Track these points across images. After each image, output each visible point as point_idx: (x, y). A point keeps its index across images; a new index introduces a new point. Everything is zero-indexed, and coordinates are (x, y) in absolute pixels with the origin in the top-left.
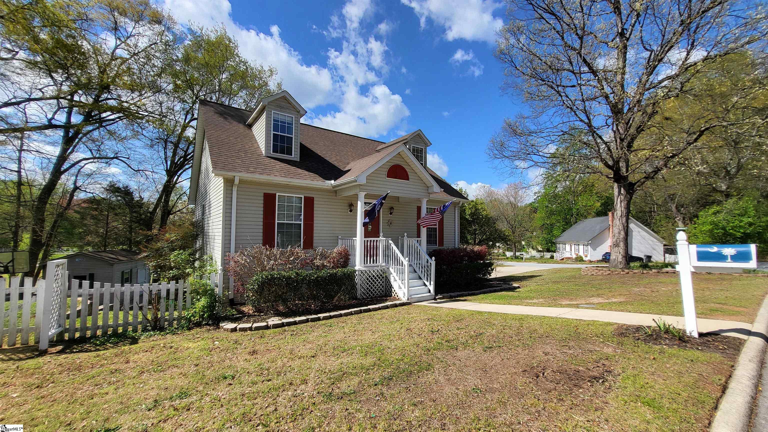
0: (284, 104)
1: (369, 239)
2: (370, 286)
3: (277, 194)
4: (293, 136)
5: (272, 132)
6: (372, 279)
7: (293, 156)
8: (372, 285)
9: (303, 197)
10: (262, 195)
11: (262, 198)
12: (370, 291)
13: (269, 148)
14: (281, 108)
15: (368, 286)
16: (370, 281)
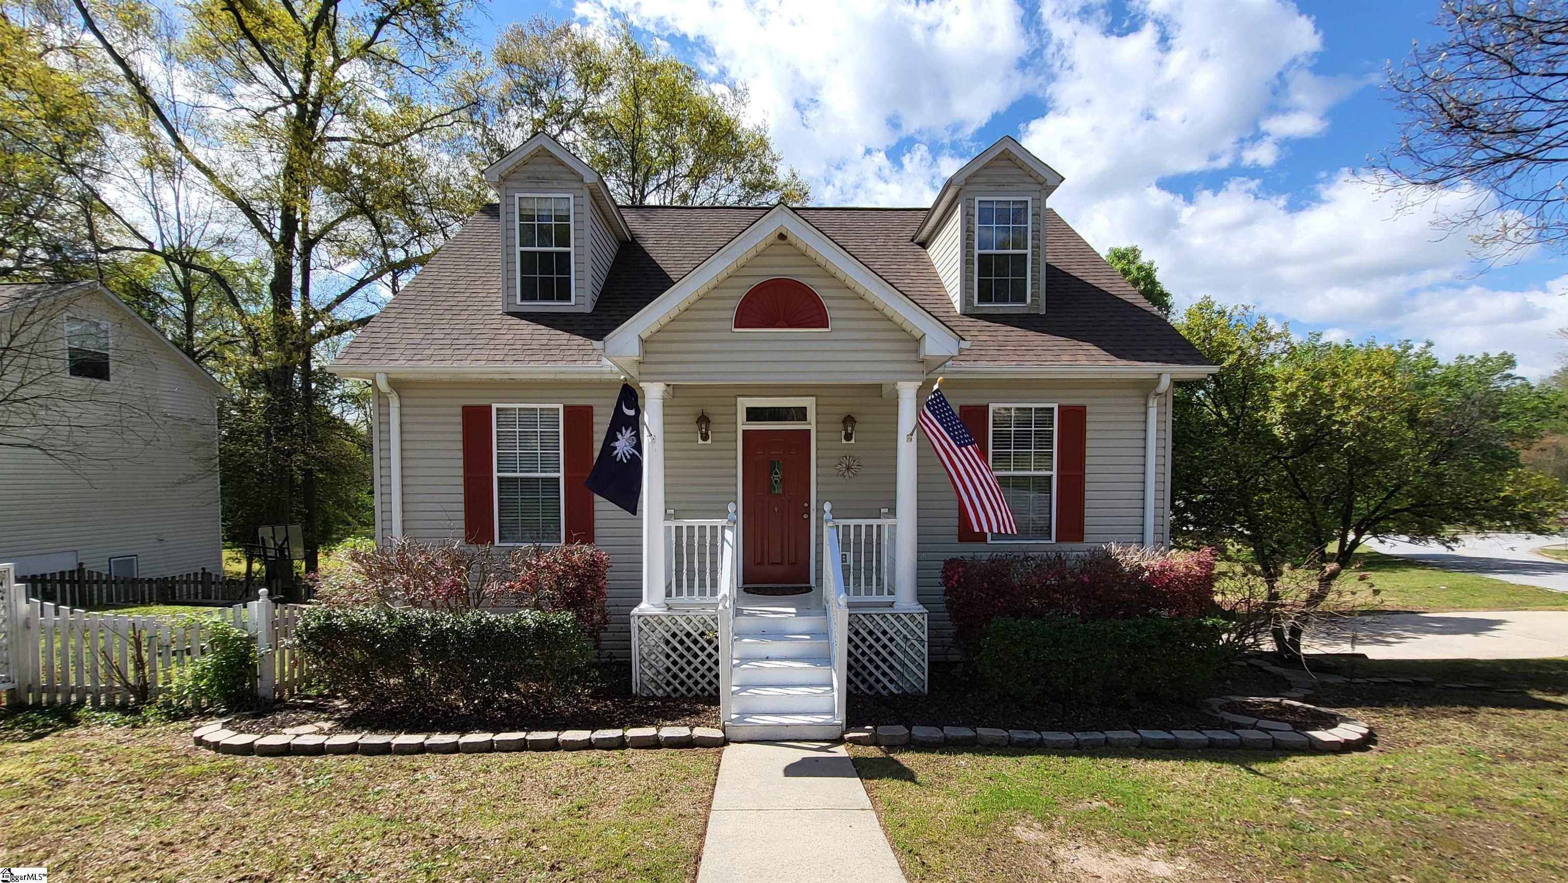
0: (547, 168)
1: (685, 523)
2: (675, 663)
3: (494, 407)
4: (572, 249)
5: (518, 249)
6: (681, 642)
7: (573, 302)
8: (682, 663)
9: (561, 407)
10: (460, 410)
11: (460, 419)
12: (675, 676)
13: (511, 292)
14: (538, 181)
15: (668, 663)
16: (674, 649)
